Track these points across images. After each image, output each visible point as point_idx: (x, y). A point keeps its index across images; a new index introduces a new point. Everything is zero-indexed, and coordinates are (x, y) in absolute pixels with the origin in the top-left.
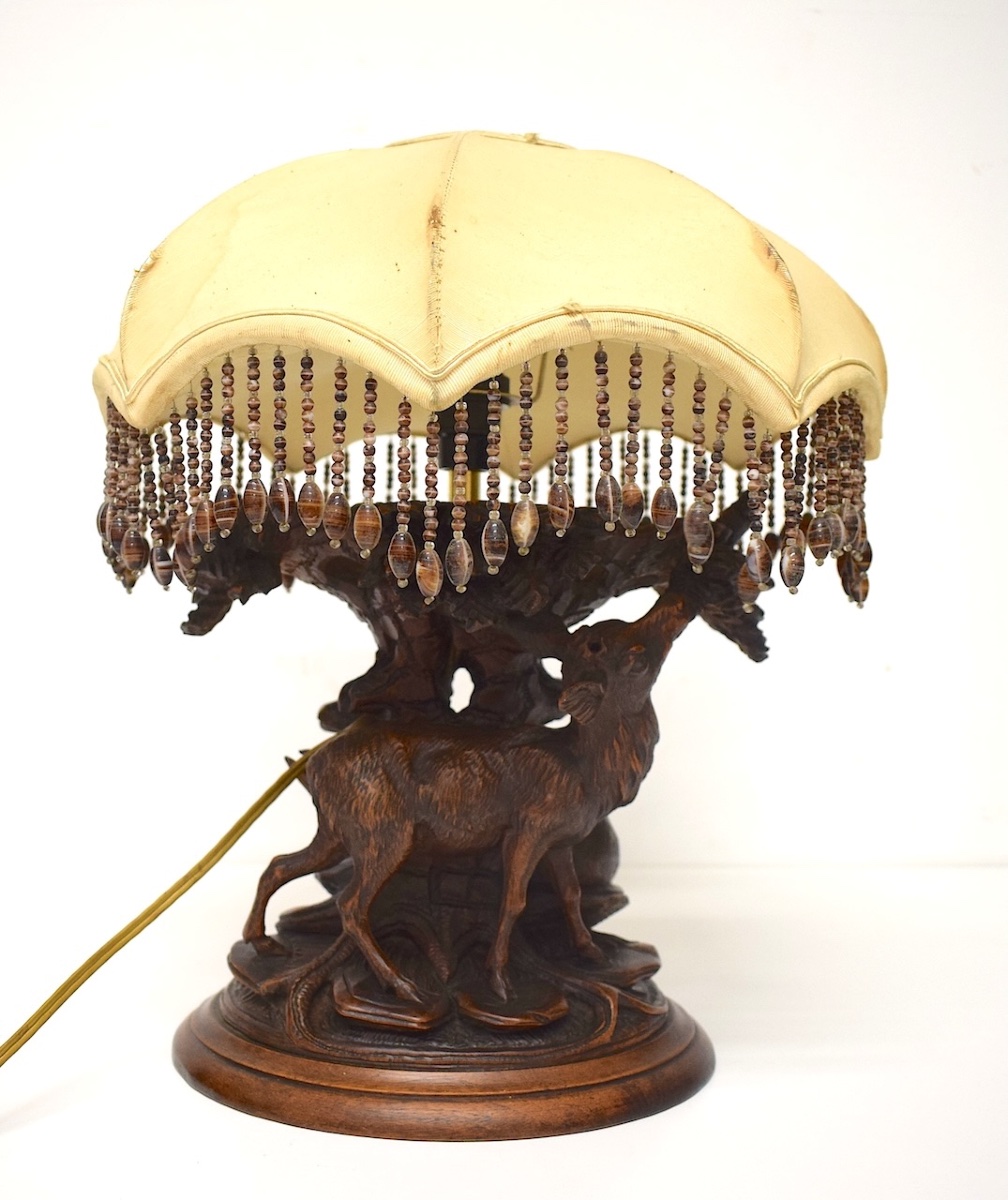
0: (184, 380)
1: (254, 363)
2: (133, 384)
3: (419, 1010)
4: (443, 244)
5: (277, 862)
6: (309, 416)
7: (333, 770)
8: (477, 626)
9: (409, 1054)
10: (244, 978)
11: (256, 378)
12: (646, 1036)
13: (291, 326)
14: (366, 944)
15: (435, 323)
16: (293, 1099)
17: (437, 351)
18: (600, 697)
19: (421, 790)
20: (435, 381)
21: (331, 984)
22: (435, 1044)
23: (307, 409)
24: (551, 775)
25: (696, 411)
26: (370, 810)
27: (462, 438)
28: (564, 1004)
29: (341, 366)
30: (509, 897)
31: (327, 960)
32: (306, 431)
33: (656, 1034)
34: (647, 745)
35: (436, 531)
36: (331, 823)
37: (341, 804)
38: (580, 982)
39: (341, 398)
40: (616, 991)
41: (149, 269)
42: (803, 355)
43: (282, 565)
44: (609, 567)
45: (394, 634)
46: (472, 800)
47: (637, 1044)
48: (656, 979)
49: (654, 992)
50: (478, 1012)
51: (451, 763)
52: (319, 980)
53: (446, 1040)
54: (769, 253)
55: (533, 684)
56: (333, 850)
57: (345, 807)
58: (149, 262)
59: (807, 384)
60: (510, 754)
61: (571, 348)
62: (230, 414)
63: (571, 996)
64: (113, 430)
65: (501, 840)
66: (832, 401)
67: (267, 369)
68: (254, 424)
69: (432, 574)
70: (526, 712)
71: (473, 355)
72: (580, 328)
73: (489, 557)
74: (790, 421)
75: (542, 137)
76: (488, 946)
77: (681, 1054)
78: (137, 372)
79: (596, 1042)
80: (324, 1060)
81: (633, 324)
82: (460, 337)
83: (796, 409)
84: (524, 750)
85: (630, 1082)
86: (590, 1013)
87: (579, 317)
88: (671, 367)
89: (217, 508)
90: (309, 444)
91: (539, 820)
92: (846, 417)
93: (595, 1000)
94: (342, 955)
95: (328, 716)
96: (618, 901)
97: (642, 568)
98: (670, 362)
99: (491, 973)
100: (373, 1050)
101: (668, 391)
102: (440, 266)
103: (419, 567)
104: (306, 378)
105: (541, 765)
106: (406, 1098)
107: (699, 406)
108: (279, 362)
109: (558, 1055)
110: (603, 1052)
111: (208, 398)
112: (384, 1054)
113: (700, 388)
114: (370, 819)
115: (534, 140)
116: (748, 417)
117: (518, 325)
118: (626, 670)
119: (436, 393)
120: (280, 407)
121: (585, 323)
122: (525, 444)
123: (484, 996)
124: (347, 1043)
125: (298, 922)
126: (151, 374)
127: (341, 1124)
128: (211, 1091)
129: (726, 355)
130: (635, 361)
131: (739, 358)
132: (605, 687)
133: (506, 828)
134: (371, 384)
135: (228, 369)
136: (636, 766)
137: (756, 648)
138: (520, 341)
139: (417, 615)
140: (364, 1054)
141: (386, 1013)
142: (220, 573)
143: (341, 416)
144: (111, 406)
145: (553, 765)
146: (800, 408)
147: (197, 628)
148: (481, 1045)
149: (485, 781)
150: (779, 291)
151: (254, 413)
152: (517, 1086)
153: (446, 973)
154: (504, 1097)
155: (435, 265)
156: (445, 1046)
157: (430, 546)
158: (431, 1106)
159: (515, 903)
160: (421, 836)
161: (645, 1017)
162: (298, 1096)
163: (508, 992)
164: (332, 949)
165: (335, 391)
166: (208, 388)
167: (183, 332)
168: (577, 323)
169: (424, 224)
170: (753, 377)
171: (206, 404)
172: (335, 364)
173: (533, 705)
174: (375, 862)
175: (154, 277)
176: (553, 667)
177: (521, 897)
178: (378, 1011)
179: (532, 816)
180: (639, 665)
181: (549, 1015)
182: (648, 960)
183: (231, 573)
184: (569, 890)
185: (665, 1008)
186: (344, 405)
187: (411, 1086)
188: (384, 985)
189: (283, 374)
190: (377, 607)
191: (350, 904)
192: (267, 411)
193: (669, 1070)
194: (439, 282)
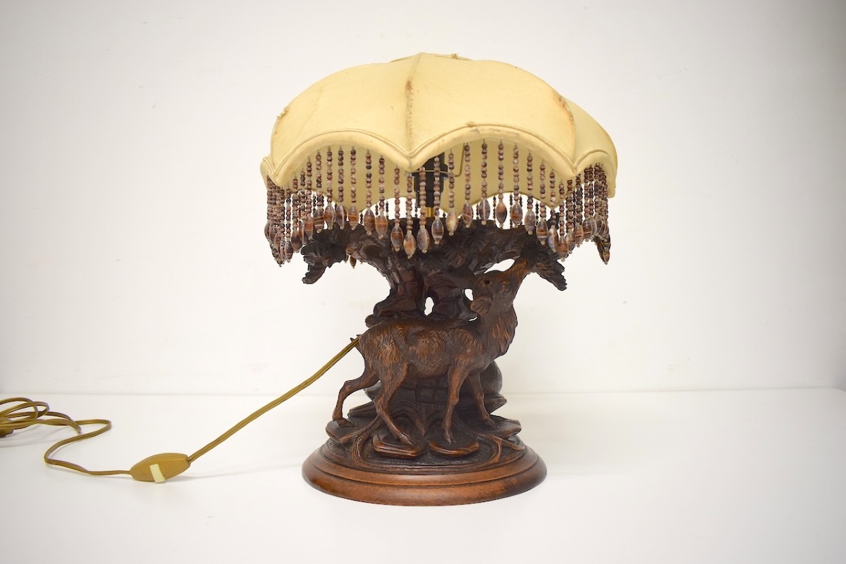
0: (299, 163)
1: (330, 154)
2: (277, 167)
3: (412, 448)
4: (412, 97)
5: (347, 383)
6: (354, 176)
7: (371, 341)
8: (433, 272)
9: (407, 467)
10: (333, 436)
11: (331, 160)
12: (514, 459)
13: (346, 135)
14: (387, 419)
15: (409, 132)
16: (355, 489)
17: (410, 145)
18: (490, 304)
19: (410, 349)
20: (410, 158)
21: (372, 438)
22: (419, 463)
23: (353, 173)
24: (469, 341)
25: (528, 170)
26: (387, 357)
27: (423, 184)
28: (477, 445)
29: (368, 153)
30: (451, 397)
31: (370, 428)
32: (352, 183)
33: (520, 458)
34: (512, 326)
35: (412, 226)
36: (370, 365)
37: (375, 356)
38: (484, 435)
39: (369, 168)
40: (501, 439)
41: (283, 115)
42: (576, 146)
43: (347, 251)
44: (493, 248)
45: (398, 281)
46: (433, 352)
47: (511, 463)
48: (519, 435)
49: (519, 441)
50: (438, 448)
51: (424, 337)
52: (366, 436)
53: (424, 461)
54: (560, 100)
55: (461, 302)
56: (372, 378)
57: (376, 357)
58: (283, 112)
59: (579, 158)
60: (450, 332)
61: (471, 142)
62: (320, 177)
63: (480, 442)
64: (270, 190)
65: (447, 371)
66: (591, 168)
67: (335, 156)
68: (329, 181)
69: (411, 245)
70: (458, 315)
71: (427, 145)
72: (475, 133)
73: (435, 237)
74: (571, 175)
75: (459, 55)
76: (442, 420)
77: (531, 467)
78: (279, 161)
79: (491, 462)
80: (369, 472)
81: (499, 131)
82: (421, 138)
83: (574, 169)
84: (457, 330)
85: (507, 480)
86: (489, 449)
87: (474, 128)
88: (516, 150)
89: (315, 220)
90: (353, 189)
91: (464, 361)
92: (597, 175)
93: (490, 443)
94: (377, 425)
95: (369, 320)
96: (502, 402)
97: (509, 249)
98: (516, 148)
99: (443, 431)
100: (391, 466)
101: (516, 161)
102: (411, 106)
103: (405, 242)
104: (353, 159)
105: (464, 337)
106: (406, 487)
107: (530, 168)
108: (341, 153)
109: (475, 467)
110: (496, 466)
111: (310, 171)
112: (396, 468)
113: (530, 160)
114: (388, 362)
115: (455, 57)
116: (552, 173)
117: (447, 132)
118: (501, 292)
119: (410, 163)
120: (341, 173)
121: (477, 131)
122: (451, 186)
123: (441, 441)
124: (379, 463)
125: (358, 413)
126: (284, 162)
127: (377, 499)
128: (319, 487)
129: (541, 144)
130: (501, 147)
131: (547, 146)
132: (492, 299)
133: (449, 365)
134: (382, 161)
135: (319, 157)
136: (507, 336)
137: (561, 284)
138: (447, 139)
139: (406, 268)
140: (386, 468)
141: (396, 449)
142: (319, 255)
143: (369, 176)
144: (269, 179)
145: (470, 336)
146: (576, 169)
147: (310, 281)
148: (440, 464)
149: (439, 344)
150: (565, 117)
151: (330, 176)
152: (457, 481)
153: (423, 432)
154: (450, 486)
155: (409, 106)
156: (423, 464)
157: (409, 232)
158: (417, 490)
159: (454, 400)
160: (411, 370)
161: (514, 451)
162: (356, 487)
163: (451, 440)
164: (372, 422)
165: (366, 165)
166: (310, 167)
167: (298, 142)
168: (473, 131)
169: (404, 89)
170: (554, 154)
171: (309, 174)
172: (366, 153)
173: (461, 312)
174: (390, 382)
175: (286, 119)
176: (469, 293)
177: (457, 396)
178: (393, 449)
179: (461, 359)
180: (507, 290)
181: (470, 450)
182: (516, 426)
183: (324, 254)
184: (479, 394)
185: (524, 448)
186: (371, 171)
187: (408, 481)
188: (396, 437)
189: (342, 159)
190: (390, 268)
191: (379, 401)
192: (335, 175)
193: (525, 475)
194: (411, 113)
